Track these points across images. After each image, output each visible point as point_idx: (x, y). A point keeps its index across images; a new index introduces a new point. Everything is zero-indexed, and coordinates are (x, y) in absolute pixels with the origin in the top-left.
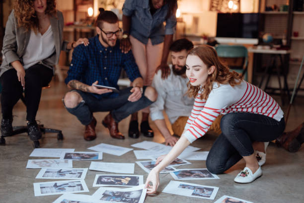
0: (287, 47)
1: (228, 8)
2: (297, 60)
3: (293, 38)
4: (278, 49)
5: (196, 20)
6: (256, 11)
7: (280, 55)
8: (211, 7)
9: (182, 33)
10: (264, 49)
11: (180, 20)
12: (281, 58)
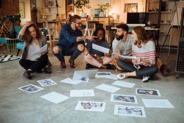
0: (158, 27)
1: (132, 11)
2: (163, 33)
3: (161, 23)
4: (154, 28)
5: (118, 17)
6: (144, 12)
7: (155, 30)
8: (125, 11)
9: (112, 22)
10: (148, 28)
11: (111, 17)
12: (156, 32)
